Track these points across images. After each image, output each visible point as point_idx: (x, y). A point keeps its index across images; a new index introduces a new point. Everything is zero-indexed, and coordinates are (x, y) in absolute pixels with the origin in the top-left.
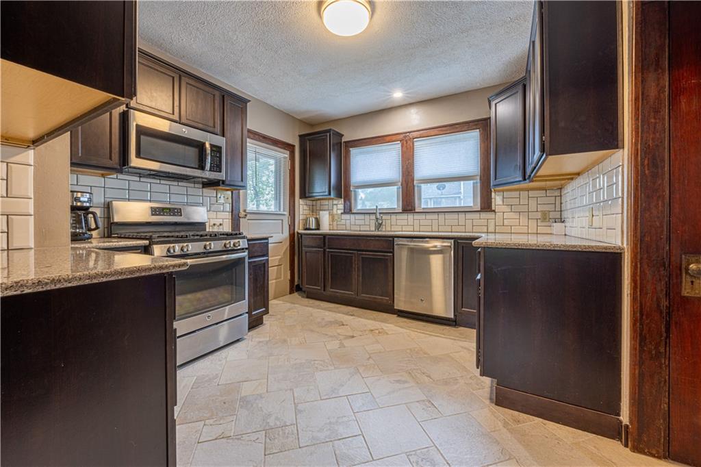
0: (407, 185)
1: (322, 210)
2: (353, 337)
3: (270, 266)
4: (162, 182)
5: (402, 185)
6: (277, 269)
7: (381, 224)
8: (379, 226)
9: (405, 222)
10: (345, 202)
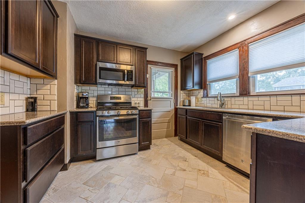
0: (243, 77)
1: (192, 96)
2: (185, 170)
3: (152, 123)
4: (116, 87)
5: (239, 78)
6: (168, 124)
7: (223, 104)
8: (222, 105)
9: (241, 103)
10: (204, 91)
